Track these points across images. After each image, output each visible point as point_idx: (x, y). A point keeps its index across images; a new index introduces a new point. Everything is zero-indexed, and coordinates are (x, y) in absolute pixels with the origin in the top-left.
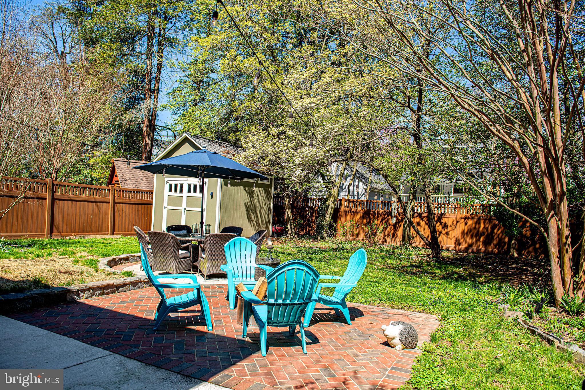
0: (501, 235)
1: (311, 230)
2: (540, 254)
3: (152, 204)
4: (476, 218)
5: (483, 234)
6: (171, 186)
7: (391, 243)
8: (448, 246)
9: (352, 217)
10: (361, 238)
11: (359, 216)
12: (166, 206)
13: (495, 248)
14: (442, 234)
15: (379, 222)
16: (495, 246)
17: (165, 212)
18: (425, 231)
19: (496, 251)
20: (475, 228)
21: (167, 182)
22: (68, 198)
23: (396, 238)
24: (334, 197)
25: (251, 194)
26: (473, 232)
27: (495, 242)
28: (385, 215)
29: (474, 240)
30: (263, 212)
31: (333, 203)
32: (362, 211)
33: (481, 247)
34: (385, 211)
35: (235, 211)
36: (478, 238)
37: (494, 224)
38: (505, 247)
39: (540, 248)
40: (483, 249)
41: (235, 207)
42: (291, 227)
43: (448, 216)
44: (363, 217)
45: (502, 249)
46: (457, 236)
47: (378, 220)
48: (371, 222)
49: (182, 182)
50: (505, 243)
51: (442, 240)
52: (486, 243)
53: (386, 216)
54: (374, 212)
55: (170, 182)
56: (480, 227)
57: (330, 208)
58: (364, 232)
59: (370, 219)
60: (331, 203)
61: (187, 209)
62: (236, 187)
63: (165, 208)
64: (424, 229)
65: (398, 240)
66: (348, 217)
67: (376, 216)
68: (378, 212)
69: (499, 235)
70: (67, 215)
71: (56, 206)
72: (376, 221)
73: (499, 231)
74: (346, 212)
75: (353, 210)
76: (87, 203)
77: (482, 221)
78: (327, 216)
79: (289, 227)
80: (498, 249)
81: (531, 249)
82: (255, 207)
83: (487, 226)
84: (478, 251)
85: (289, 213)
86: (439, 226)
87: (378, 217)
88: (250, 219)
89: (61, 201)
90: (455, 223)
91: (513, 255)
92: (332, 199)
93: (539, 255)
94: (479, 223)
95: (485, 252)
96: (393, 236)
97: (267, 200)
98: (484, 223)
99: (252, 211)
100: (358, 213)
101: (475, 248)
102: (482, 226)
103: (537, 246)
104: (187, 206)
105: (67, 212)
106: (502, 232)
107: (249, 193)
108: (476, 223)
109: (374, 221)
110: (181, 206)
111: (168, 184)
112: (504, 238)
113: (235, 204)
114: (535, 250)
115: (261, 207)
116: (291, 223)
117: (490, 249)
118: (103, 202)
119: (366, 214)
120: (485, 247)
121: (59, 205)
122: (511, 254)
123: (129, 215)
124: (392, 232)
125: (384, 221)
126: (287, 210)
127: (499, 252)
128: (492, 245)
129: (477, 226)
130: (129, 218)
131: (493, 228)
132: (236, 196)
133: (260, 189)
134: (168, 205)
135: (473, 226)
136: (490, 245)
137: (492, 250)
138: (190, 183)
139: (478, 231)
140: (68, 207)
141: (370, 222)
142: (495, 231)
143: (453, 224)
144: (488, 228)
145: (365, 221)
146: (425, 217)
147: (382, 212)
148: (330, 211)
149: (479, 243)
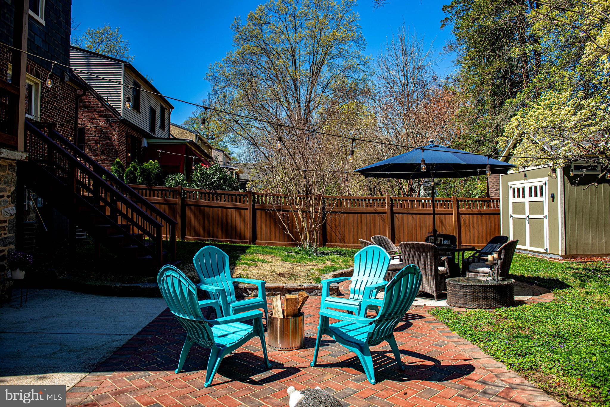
3: (499, 214)
6: (514, 190)
12: (512, 215)
17: (511, 220)
21: (511, 187)
22: (407, 212)
49: (523, 185)
55: (513, 187)
61: (531, 216)
63: (511, 217)
70: (407, 228)
71: (396, 219)
76: (427, 215)
89: (400, 215)
104: (530, 214)
105: (408, 224)
110: (525, 214)
111: (512, 189)
118: (445, 214)
121: (399, 219)
123: (478, 226)
130: (478, 231)
134: (513, 213)
138: (530, 185)
140: (408, 220)
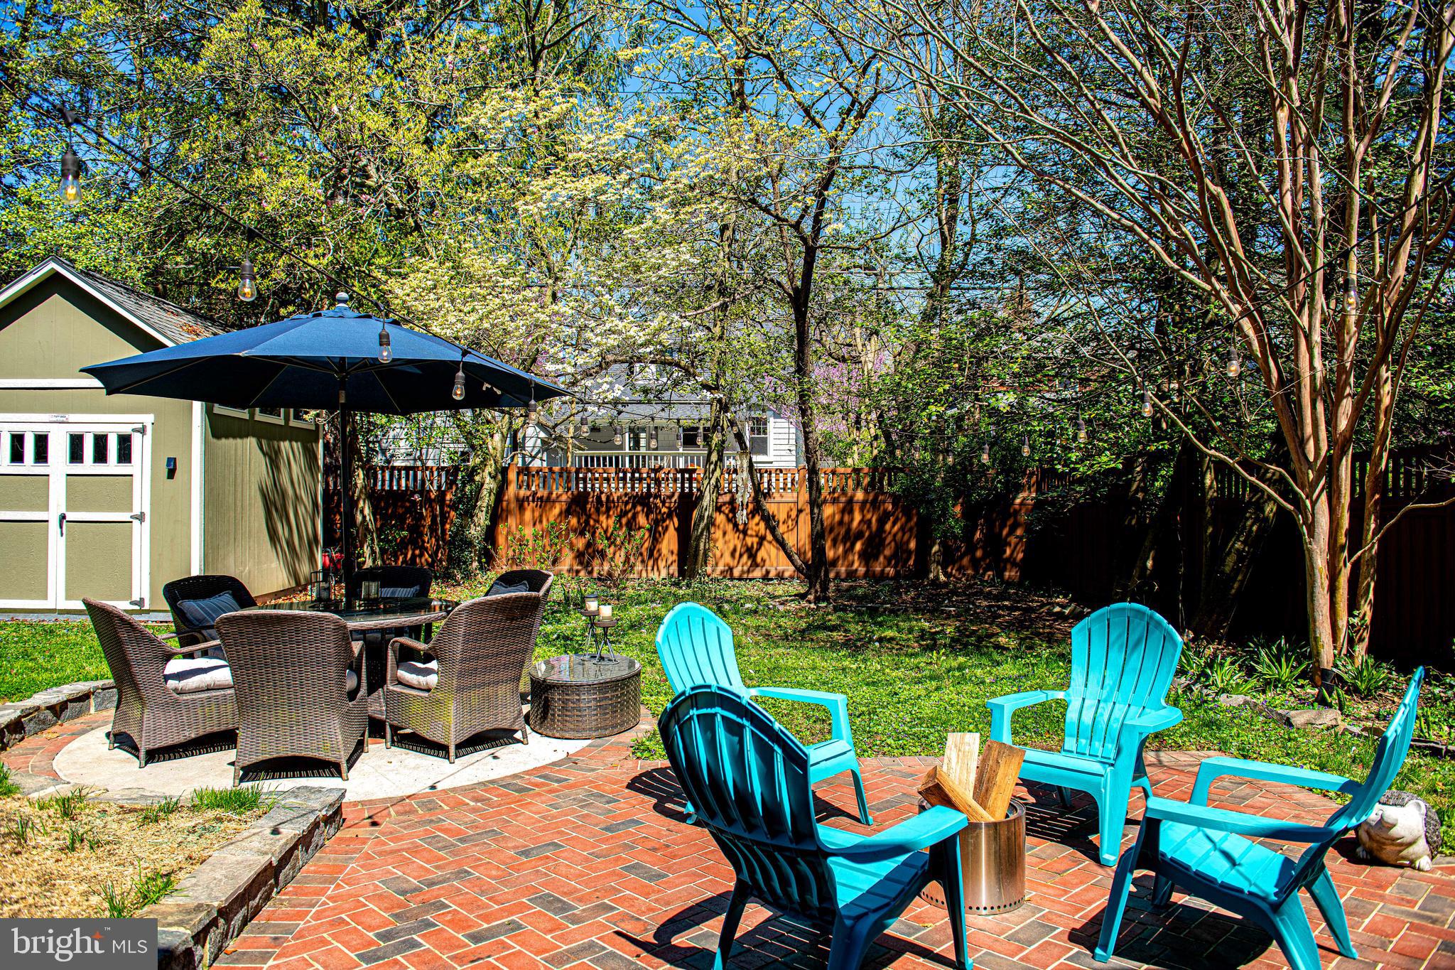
0: (900, 535)
1: (421, 555)
2: (985, 571)
4: (843, 499)
5: (859, 535)
7: (644, 574)
8: (780, 568)
9: (537, 514)
10: (567, 567)
11: (556, 511)
13: (889, 565)
14: (765, 543)
15: (611, 522)
16: (888, 560)
18: (727, 537)
19: (891, 571)
20: (841, 523)
23: (657, 560)
24: (496, 462)
25: (273, 459)
26: (836, 531)
27: (887, 552)
28: (626, 503)
29: (841, 549)
30: (301, 510)
31: (494, 477)
32: (564, 498)
33: (856, 565)
34: (626, 494)
35: (239, 517)
36: (848, 545)
37: (885, 511)
38: (911, 562)
39: (983, 558)
40: (862, 570)
41: (239, 504)
42: (373, 552)
43: (778, 498)
44: (567, 513)
45: (904, 565)
46: (801, 544)
47: (608, 517)
48: (592, 522)
50: (909, 552)
51: (766, 557)
52: (867, 557)
53: (629, 506)
54: (599, 498)
56: (852, 520)
57: (485, 492)
58: (572, 549)
59: (589, 517)
60: (488, 479)
61: (72, 516)
62: (239, 441)
64: (725, 534)
65: (662, 564)
66: (528, 515)
67: (604, 509)
68: (608, 497)
69: (895, 535)
72: (603, 518)
73: (896, 528)
74: (521, 503)
75: (539, 495)
77: (857, 508)
78: (480, 514)
79: (367, 551)
80: (895, 566)
81: (965, 561)
82: (283, 495)
83: (869, 516)
84: (851, 575)
85: (367, 511)
86: (757, 524)
87: (608, 509)
88: (273, 536)
90: (794, 514)
91: (937, 577)
92: (490, 468)
93: (984, 574)
94: (851, 512)
95: (866, 575)
96: (651, 555)
97: (309, 478)
98: (862, 510)
99: (277, 510)
100: (554, 502)
101: (843, 569)
102: (857, 517)
103: (979, 553)
104: (71, 507)
106: (902, 529)
107: (270, 458)
108: (843, 512)
109: (597, 521)
110: (45, 509)
112: (908, 542)
113: (239, 495)
114: (975, 563)
115: (297, 498)
116: (372, 540)
117: (878, 569)
119: (578, 504)
120: (867, 565)
122: (931, 576)
124: (646, 545)
125: (624, 521)
126: (361, 504)
127: (897, 573)
128: (881, 559)
129: (846, 518)
131: (882, 521)
132: (239, 469)
133: (294, 444)
135: (837, 518)
136: (877, 558)
137: (883, 571)
138: (77, 429)
139: (849, 530)
141: (587, 522)
142: (888, 527)
143: (789, 516)
144: (870, 521)
145: (574, 521)
146: (724, 504)
147: (619, 498)
148: (486, 500)
149: (851, 558)
